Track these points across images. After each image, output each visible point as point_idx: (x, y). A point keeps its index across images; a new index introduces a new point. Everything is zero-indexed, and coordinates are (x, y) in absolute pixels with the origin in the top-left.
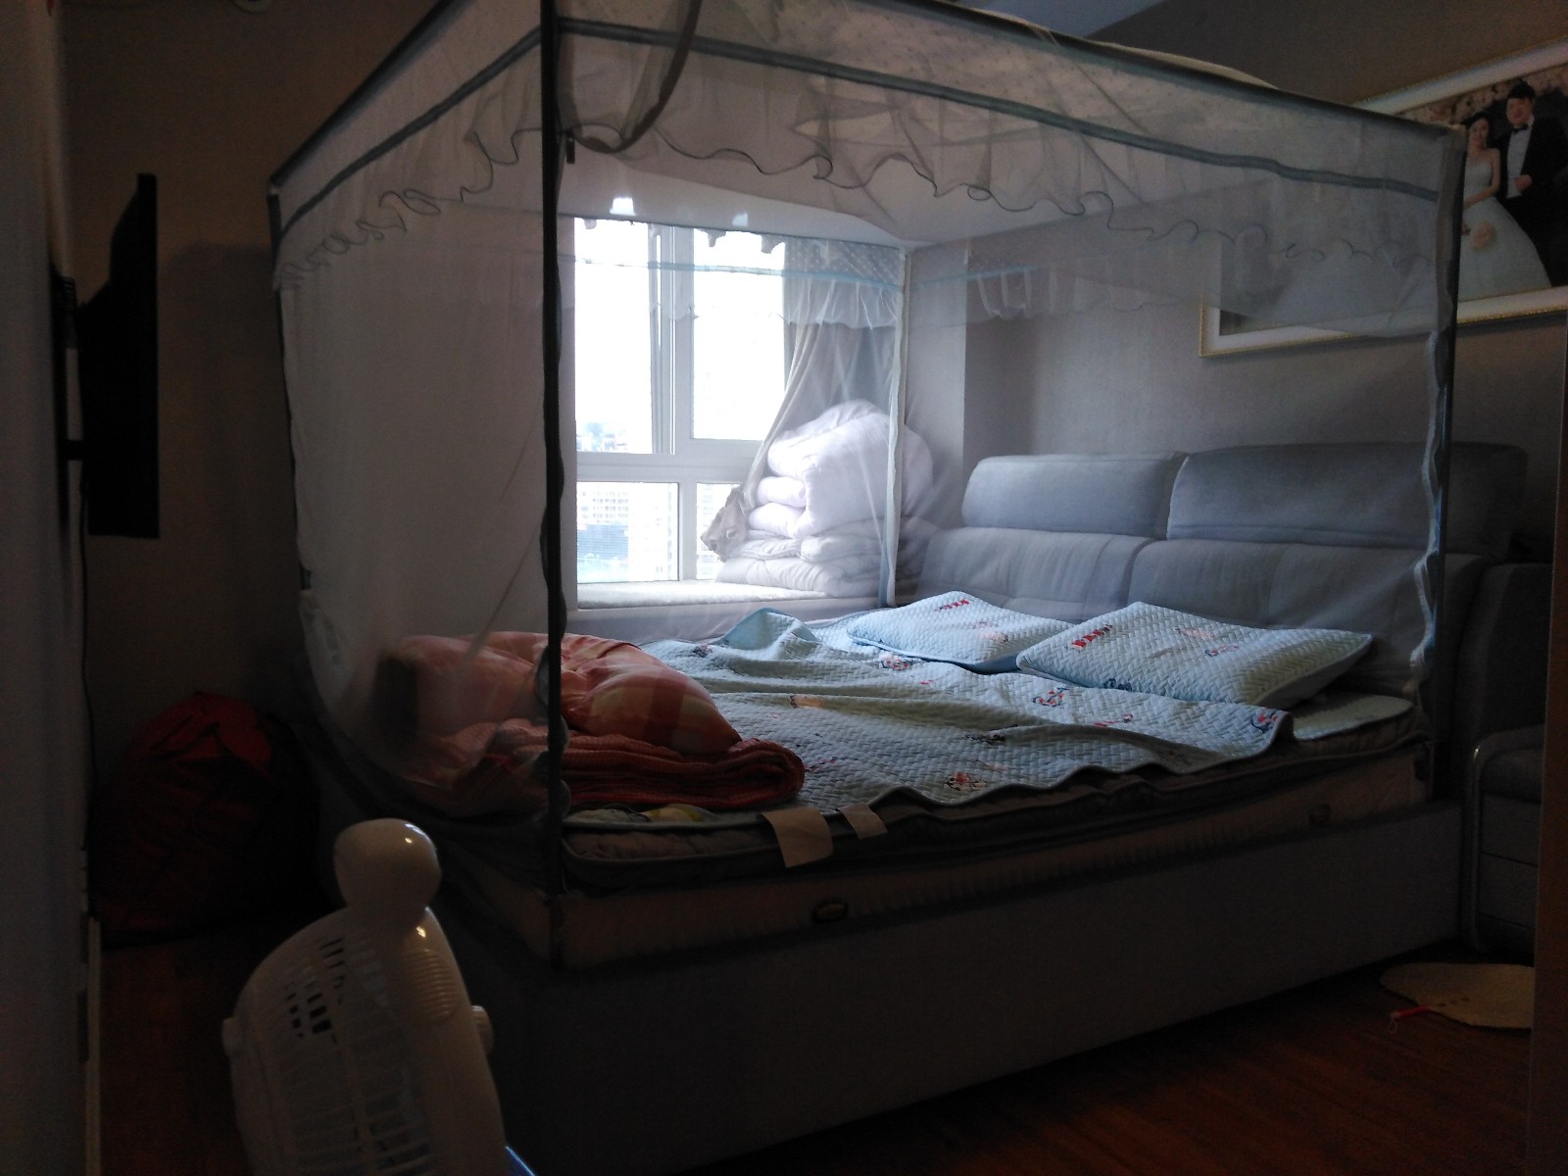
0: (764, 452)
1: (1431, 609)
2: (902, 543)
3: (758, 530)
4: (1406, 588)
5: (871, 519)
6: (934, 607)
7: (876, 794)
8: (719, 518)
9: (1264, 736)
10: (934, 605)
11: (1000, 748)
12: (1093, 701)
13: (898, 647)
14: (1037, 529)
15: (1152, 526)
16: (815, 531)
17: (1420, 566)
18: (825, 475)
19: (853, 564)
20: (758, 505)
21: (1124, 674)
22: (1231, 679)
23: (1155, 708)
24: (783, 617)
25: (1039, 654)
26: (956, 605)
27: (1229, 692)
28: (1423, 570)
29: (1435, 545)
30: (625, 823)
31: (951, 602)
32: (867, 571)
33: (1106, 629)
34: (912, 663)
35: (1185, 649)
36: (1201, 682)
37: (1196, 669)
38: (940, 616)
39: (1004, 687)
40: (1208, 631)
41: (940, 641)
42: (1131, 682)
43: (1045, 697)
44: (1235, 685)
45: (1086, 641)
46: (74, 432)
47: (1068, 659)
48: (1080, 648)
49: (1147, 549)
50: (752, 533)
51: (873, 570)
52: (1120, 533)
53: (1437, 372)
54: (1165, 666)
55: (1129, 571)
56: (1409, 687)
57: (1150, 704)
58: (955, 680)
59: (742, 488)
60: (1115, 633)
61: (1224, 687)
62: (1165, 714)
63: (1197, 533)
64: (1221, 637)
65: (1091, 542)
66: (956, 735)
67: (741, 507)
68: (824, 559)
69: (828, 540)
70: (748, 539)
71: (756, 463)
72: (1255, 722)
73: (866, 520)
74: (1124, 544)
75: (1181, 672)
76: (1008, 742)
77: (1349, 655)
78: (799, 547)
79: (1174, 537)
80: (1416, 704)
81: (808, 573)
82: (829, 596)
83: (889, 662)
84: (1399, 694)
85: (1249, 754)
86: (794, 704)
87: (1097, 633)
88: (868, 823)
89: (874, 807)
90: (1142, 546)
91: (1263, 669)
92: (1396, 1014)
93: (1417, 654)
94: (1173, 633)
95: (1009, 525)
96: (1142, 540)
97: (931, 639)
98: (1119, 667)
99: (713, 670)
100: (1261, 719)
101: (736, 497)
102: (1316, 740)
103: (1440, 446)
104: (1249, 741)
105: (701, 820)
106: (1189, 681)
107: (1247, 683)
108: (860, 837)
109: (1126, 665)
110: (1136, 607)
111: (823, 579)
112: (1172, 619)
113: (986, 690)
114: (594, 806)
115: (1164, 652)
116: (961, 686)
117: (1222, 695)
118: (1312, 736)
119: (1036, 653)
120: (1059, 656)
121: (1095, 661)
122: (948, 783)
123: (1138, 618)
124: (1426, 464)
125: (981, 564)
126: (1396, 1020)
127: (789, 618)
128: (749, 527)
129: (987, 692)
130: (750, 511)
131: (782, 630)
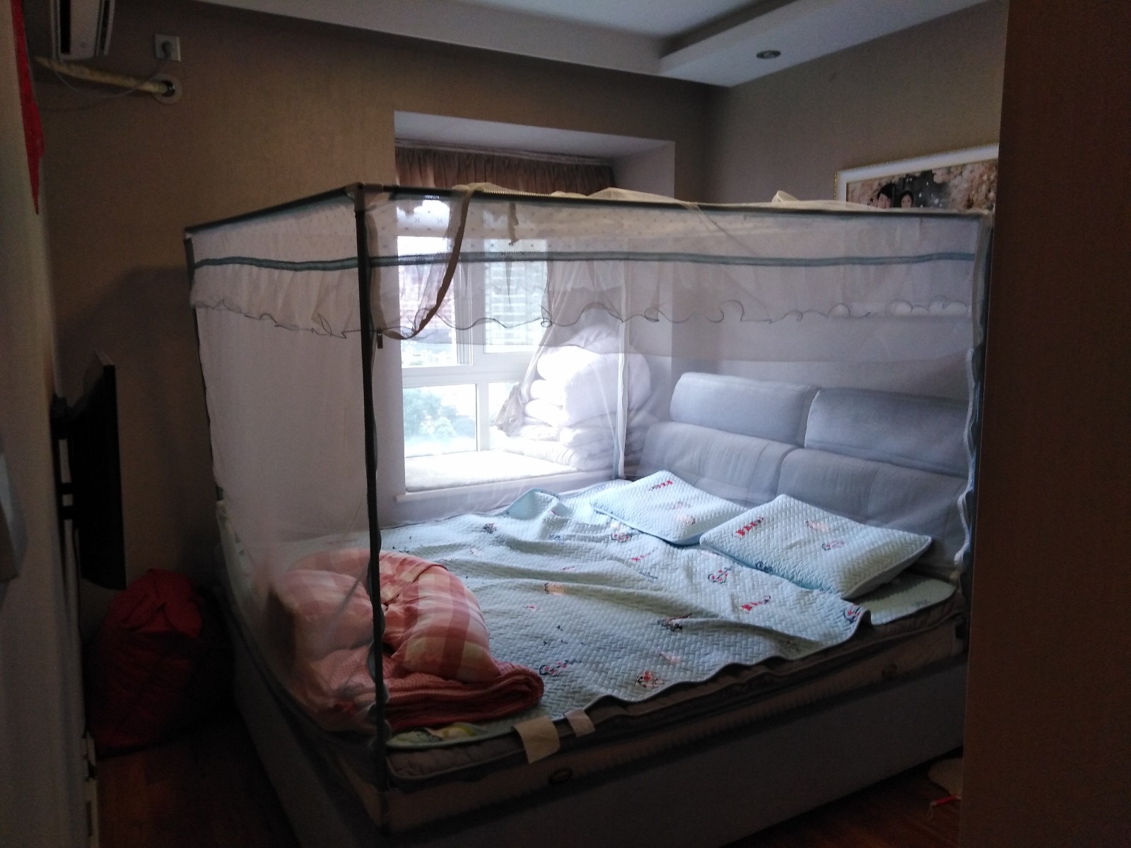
0: (535, 363)
1: (969, 528)
2: (629, 432)
3: (531, 417)
4: (952, 511)
5: (606, 415)
6: (649, 487)
7: (589, 700)
8: (504, 409)
9: (851, 626)
10: (649, 486)
11: (679, 634)
12: (746, 581)
13: (623, 519)
14: (720, 429)
15: (795, 438)
16: (569, 424)
17: (962, 498)
18: (574, 389)
19: (596, 448)
20: (531, 399)
21: (769, 559)
22: (835, 574)
23: (785, 593)
24: (546, 495)
25: (715, 538)
26: (664, 484)
27: (834, 583)
28: (963, 502)
29: (971, 486)
30: (426, 744)
31: (660, 483)
32: (605, 450)
33: (759, 521)
34: (631, 535)
35: (809, 541)
36: (816, 573)
37: (814, 562)
38: (653, 495)
39: (690, 564)
40: (828, 523)
41: (651, 519)
42: (773, 566)
43: (716, 574)
44: (838, 578)
45: (745, 530)
46: (66, 478)
47: (733, 544)
48: (741, 536)
49: (791, 455)
50: (528, 419)
51: (608, 451)
52: (773, 440)
53: (974, 374)
54: (794, 557)
55: (778, 471)
56: (954, 576)
57: (782, 588)
58: (657, 559)
59: (520, 385)
60: (765, 524)
61: (830, 580)
62: (791, 598)
63: (824, 448)
64: (835, 530)
65: (755, 444)
66: (651, 621)
67: (518, 399)
68: (576, 444)
69: (578, 431)
70: (524, 424)
71: (530, 369)
72: (846, 614)
73: (603, 416)
74: (777, 449)
75: (805, 563)
76: (684, 630)
77: (915, 553)
78: (558, 435)
79: (810, 448)
80: (958, 588)
81: (565, 454)
82: (579, 470)
83: (616, 536)
84: (947, 580)
85: (840, 641)
86: (546, 590)
87: (753, 524)
88: (583, 724)
89: (588, 712)
90: (790, 451)
91: (856, 567)
92: (934, 803)
93: (959, 556)
94: (803, 526)
95: (701, 424)
96: (788, 447)
97: (645, 517)
98: (765, 554)
99: (497, 545)
100: (850, 613)
101: (516, 392)
102: (886, 624)
103: (975, 421)
104: (842, 629)
105: (474, 735)
106: (809, 571)
107: (845, 578)
108: (578, 736)
109: (770, 553)
110: (781, 499)
111: (575, 459)
112: (804, 513)
113: (677, 569)
114: (407, 729)
115: (795, 544)
116: (661, 564)
117: (829, 585)
118: (884, 621)
119: (712, 537)
120: (727, 541)
121: (750, 548)
122: (638, 681)
123: (781, 512)
124: (966, 432)
125: (682, 454)
126: (933, 807)
127: (550, 497)
128: (525, 415)
129: (678, 571)
130: (525, 404)
131: (544, 506)
